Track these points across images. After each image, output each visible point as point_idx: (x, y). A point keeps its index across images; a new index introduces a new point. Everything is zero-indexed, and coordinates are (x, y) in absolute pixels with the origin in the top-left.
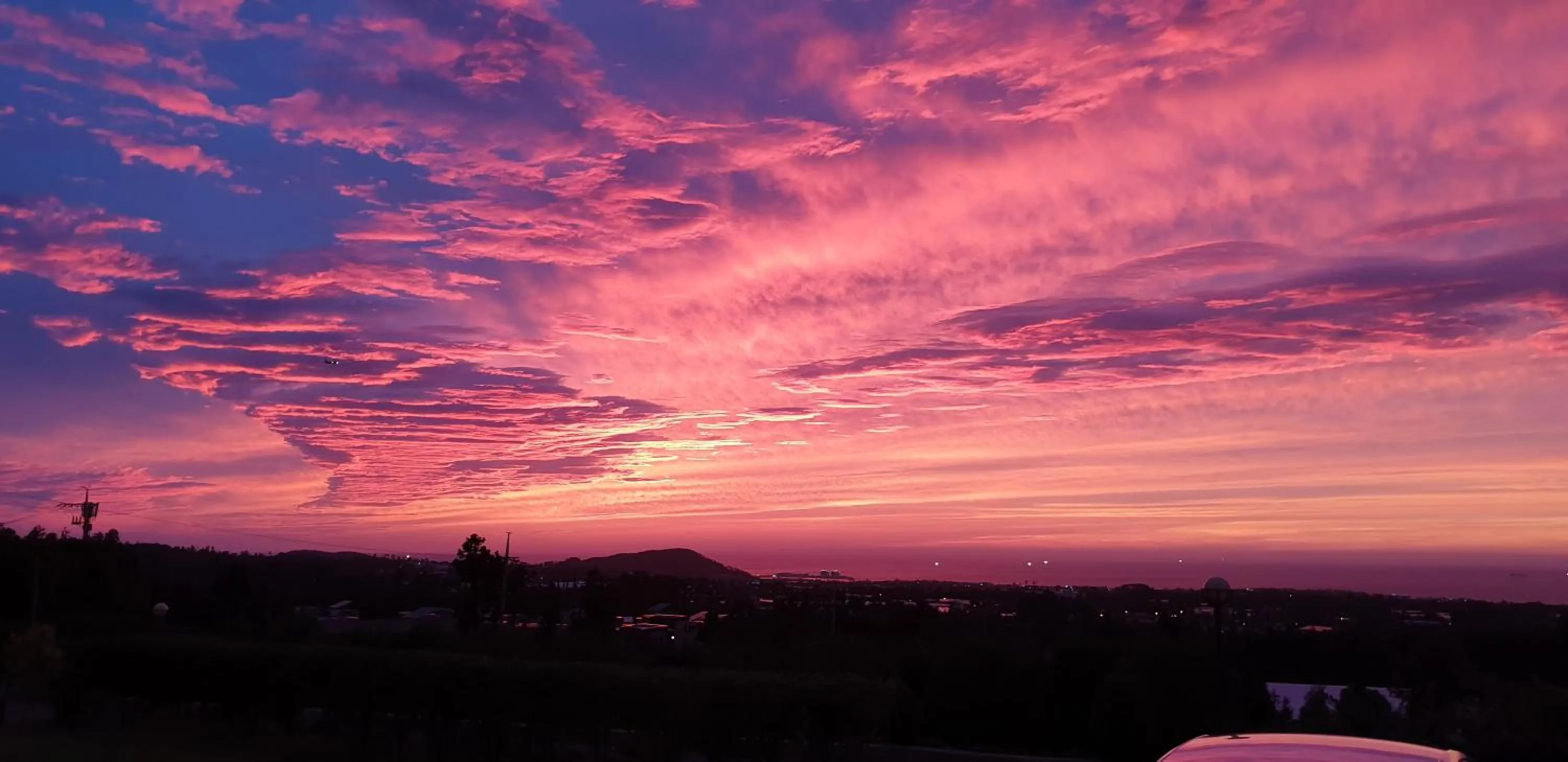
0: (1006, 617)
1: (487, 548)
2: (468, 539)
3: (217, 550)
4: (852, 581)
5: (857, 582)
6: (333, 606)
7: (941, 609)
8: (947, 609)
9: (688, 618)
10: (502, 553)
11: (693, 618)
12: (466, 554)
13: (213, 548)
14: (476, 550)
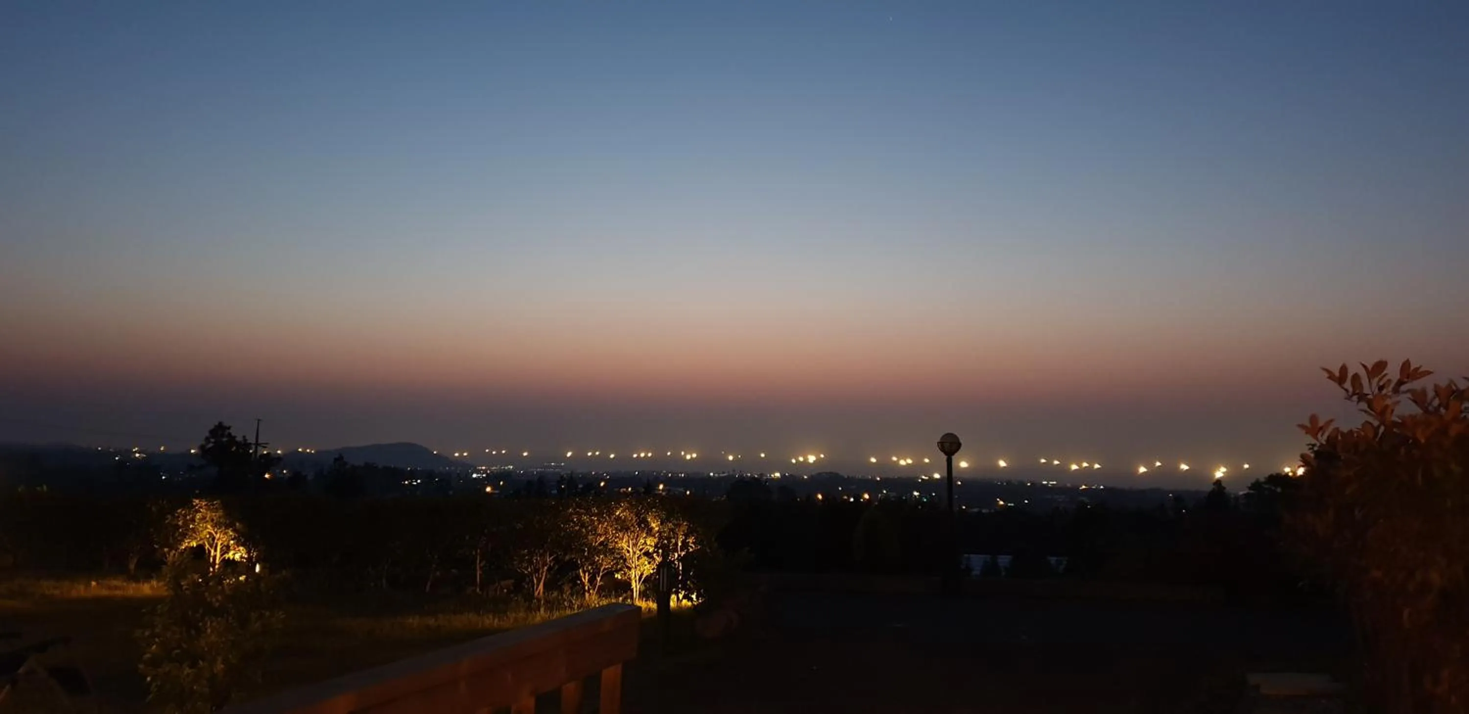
1: (233, 434)
2: (214, 426)
10: (251, 439)
12: (213, 440)
14: (223, 436)
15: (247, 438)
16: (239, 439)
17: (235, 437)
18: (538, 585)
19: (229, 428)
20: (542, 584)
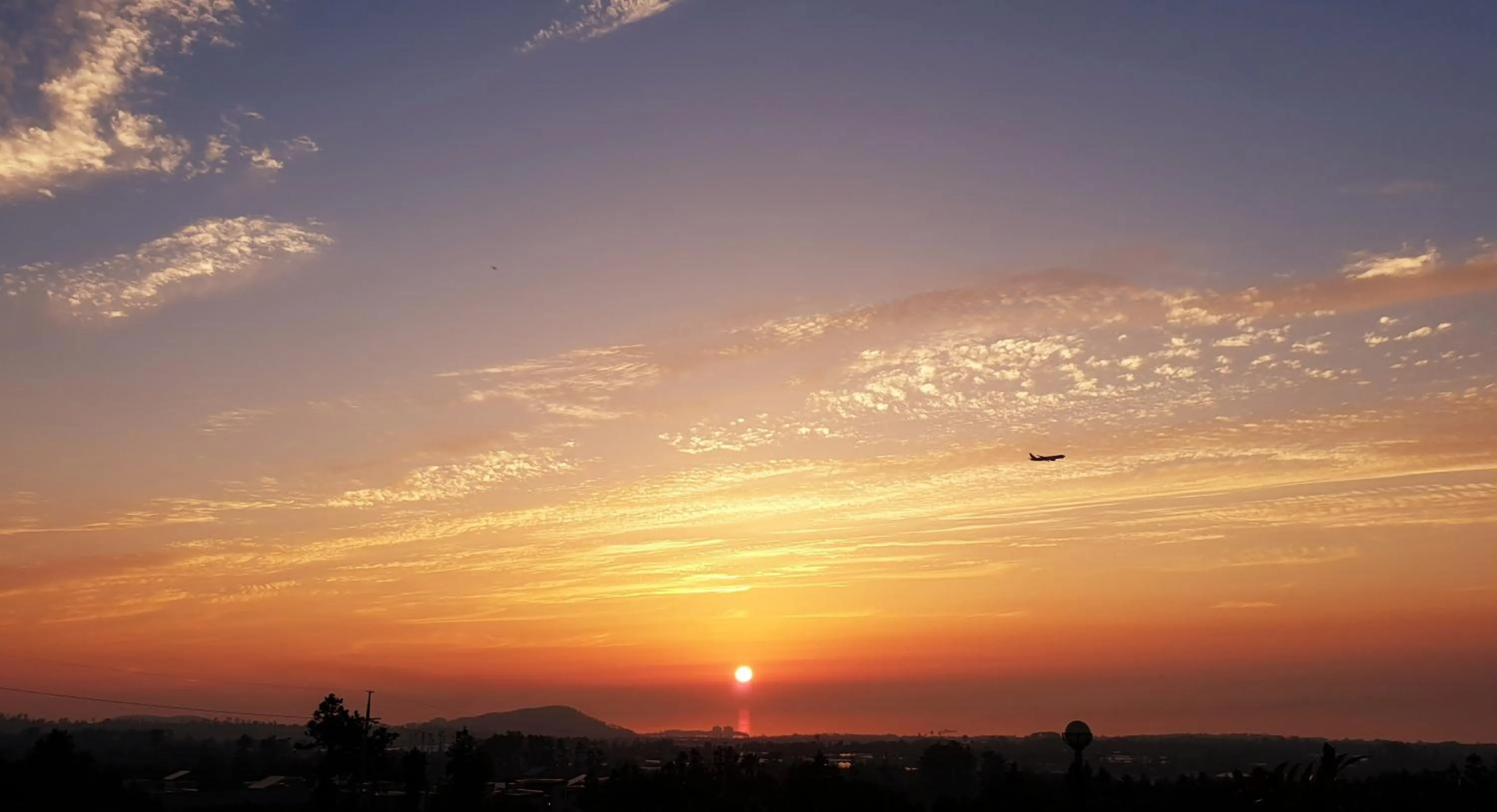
0: (911, 770)
1: (345, 709)
2: (326, 698)
3: (31, 717)
4: (746, 737)
5: (752, 738)
6: (167, 778)
7: (842, 765)
8: (848, 764)
9: (566, 783)
10: (363, 714)
11: (572, 782)
12: (322, 715)
13: (26, 716)
14: (333, 711)
15: (359, 712)
16: (350, 714)
17: (347, 712)
19: (341, 701)
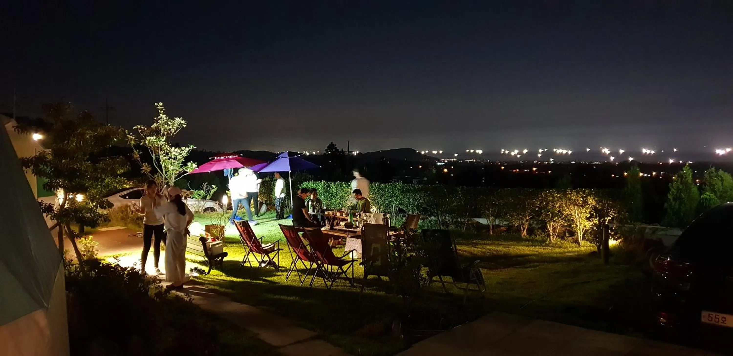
15: (343, 150)
16: (340, 150)
17: (338, 150)
18: (524, 230)
19: (336, 145)
20: (525, 231)
